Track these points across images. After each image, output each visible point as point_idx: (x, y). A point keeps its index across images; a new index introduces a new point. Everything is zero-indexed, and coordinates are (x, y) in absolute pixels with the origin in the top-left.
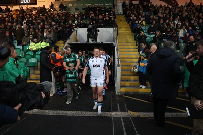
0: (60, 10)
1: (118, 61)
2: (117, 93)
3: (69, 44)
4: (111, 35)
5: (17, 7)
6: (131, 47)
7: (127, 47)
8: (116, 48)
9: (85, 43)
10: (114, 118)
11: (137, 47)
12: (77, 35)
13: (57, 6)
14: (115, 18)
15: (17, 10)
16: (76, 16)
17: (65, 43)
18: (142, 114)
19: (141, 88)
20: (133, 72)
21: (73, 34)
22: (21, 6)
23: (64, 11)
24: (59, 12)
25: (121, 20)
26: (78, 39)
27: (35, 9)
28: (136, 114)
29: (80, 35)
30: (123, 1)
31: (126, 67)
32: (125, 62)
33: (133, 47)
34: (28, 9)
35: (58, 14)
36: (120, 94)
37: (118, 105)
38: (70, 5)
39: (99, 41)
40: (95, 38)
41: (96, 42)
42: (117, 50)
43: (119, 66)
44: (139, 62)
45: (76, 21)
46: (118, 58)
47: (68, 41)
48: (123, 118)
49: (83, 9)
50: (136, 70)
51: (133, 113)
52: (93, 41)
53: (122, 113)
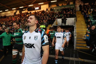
0: (50, 11)
1: (75, 33)
2: (74, 49)
3: (53, 26)
4: (73, 21)
5: (34, 11)
6: (83, 27)
7: (81, 27)
8: (75, 27)
9: (60, 25)
10: (71, 60)
11: (87, 27)
12: (57, 22)
13: (49, 9)
14: (75, 13)
15: (33, 13)
16: (57, 13)
17: (52, 25)
18: (86, 61)
19: (87, 47)
20: (84, 39)
21: (55, 21)
22: (35, 11)
23: (52, 11)
24: (50, 12)
25: (79, 14)
26: (58, 23)
27: (40, 11)
28: (83, 60)
29: (58, 22)
30: (80, 4)
31: (80, 37)
32: (79, 34)
33: (84, 27)
34: (38, 12)
35: (49, 13)
36: (76, 49)
37: (74, 55)
38: (55, 8)
39: (67, 24)
40: (65, 23)
41: (66, 25)
42: (75, 28)
43: (75, 36)
44: (86, 34)
45: (57, 16)
46: (75, 32)
47: (53, 25)
48: (75, 61)
49: (60, 10)
50: (85, 38)
51: (81, 59)
52: (64, 24)
53: (75, 59)
